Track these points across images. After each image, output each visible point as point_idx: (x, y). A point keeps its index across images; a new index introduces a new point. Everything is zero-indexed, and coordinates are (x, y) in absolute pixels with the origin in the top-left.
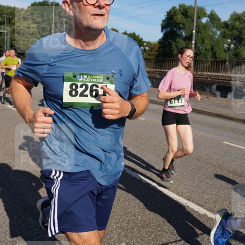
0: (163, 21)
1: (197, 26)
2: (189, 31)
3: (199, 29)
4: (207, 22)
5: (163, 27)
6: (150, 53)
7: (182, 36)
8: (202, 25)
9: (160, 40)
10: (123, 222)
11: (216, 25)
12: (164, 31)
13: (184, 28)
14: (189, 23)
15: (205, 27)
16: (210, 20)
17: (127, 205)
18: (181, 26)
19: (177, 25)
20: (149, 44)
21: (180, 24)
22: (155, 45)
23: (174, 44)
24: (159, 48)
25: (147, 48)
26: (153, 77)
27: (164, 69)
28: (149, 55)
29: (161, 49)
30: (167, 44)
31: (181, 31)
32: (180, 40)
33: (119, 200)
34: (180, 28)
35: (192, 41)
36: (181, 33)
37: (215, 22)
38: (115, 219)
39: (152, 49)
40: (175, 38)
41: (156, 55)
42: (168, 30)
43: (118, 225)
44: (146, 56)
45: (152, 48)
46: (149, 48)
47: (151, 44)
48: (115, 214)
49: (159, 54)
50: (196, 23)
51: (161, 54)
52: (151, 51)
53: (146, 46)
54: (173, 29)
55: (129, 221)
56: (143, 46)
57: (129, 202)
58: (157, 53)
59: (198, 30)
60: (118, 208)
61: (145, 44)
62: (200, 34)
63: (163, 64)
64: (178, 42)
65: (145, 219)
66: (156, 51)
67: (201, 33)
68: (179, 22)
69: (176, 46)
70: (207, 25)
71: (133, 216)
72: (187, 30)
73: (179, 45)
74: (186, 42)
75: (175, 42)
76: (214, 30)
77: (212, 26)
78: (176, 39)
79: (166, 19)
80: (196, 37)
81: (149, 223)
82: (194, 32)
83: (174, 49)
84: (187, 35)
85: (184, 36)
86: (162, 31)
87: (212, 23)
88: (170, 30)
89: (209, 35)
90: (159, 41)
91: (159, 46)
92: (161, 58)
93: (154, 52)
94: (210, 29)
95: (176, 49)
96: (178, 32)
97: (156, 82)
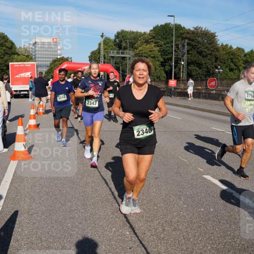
10: (219, 244)
17: (227, 228)
33: (220, 222)
38: (211, 240)
43: (213, 246)
48: (212, 235)
55: (226, 243)
57: (230, 225)
60: (217, 230)
65: (243, 243)
71: (231, 239)
81: (248, 247)
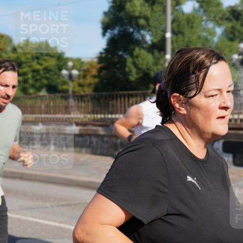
0: (105, 13)
1: (173, 22)
2: (159, 32)
3: (178, 26)
4: (194, 10)
5: (106, 27)
6: (82, 81)
7: (146, 42)
8: (185, 17)
9: (101, 53)
11: (212, 15)
12: (108, 35)
13: (148, 27)
14: (157, 14)
15: (190, 20)
16: (201, 6)
18: (142, 22)
19: (133, 20)
20: (78, 63)
21: (139, 17)
22: (91, 64)
23: (129, 60)
24: (100, 70)
25: (75, 72)
26: (90, 132)
27: (112, 113)
28: (80, 85)
29: (104, 72)
30: (116, 60)
31: (142, 32)
32: (143, 51)
34: (139, 28)
35: (165, 53)
36: (143, 37)
37: (210, 9)
39: (85, 74)
40: (132, 47)
41: (95, 84)
42: (116, 31)
44: (74, 87)
45: (85, 71)
46: (79, 70)
47: (83, 63)
49: (101, 82)
50: (172, 14)
51: (105, 81)
52: (85, 77)
53: (73, 68)
54: (125, 30)
56: (67, 69)
58: (96, 80)
59: (176, 29)
61: (70, 64)
62: (180, 36)
63: (111, 103)
64: (137, 57)
66: (94, 77)
67: (182, 33)
68: (137, 14)
69: (134, 64)
70: (194, 17)
72: (154, 30)
73: (140, 61)
74: (153, 54)
75: (132, 55)
76: (211, 25)
77: (205, 18)
78: (133, 50)
79: (109, 10)
80: (172, 43)
82: (168, 35)
83: (131, 71)
84: (156, 41)
85: (150, 43)
86: (104, 34)
87: (205, 11)
88: (120, 31)
89: (199, 37)
90: (99, 55)
91: (99, 66)
92: (104, 94)
93: (89, 80)
94: (200, 25)
95: (134, 70)
96: (137, 36)
97: (97, 142)
